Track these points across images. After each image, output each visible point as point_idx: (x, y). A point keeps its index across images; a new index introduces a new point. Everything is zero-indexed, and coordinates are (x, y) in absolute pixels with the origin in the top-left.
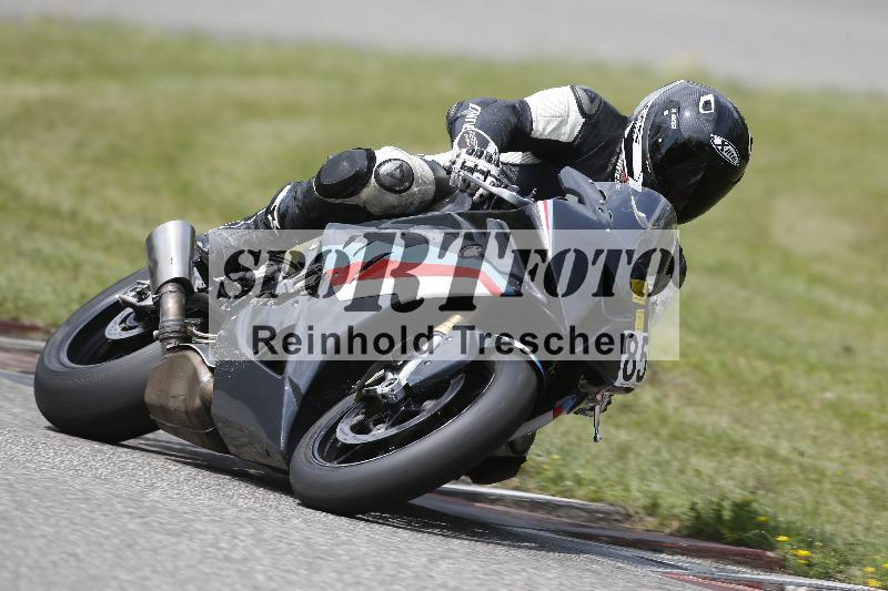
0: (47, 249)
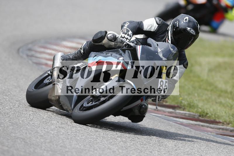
0: (223, 101)
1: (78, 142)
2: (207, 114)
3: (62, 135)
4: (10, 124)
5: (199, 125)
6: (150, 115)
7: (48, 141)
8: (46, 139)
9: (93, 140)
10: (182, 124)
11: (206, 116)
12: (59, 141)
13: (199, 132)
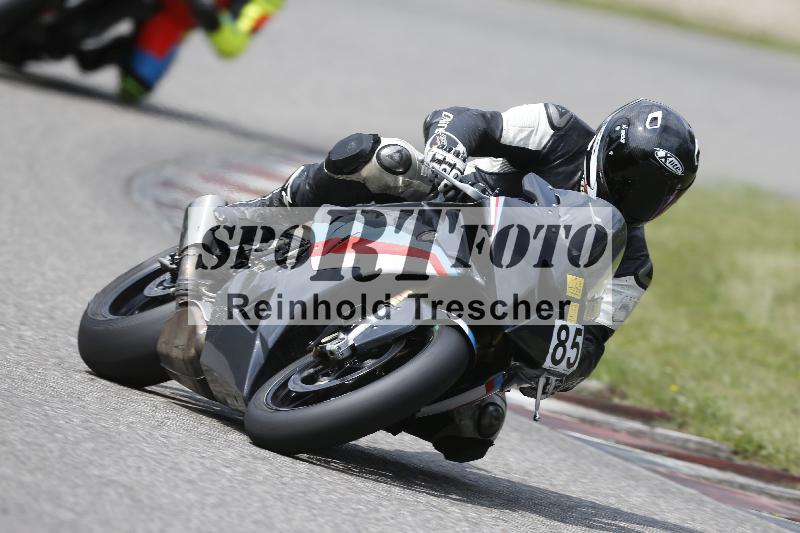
1: (315, 512)
2: (761, 447)
3: (260, 483)
4: (86, 432)
5: (730, 483)
6: (563, 436)
7: (212, 500)
8: (208, 494)
9: (365, 509)
10: (672, 476)
11: (755, 454)
12: (249, 504)
13: (730, 508)
